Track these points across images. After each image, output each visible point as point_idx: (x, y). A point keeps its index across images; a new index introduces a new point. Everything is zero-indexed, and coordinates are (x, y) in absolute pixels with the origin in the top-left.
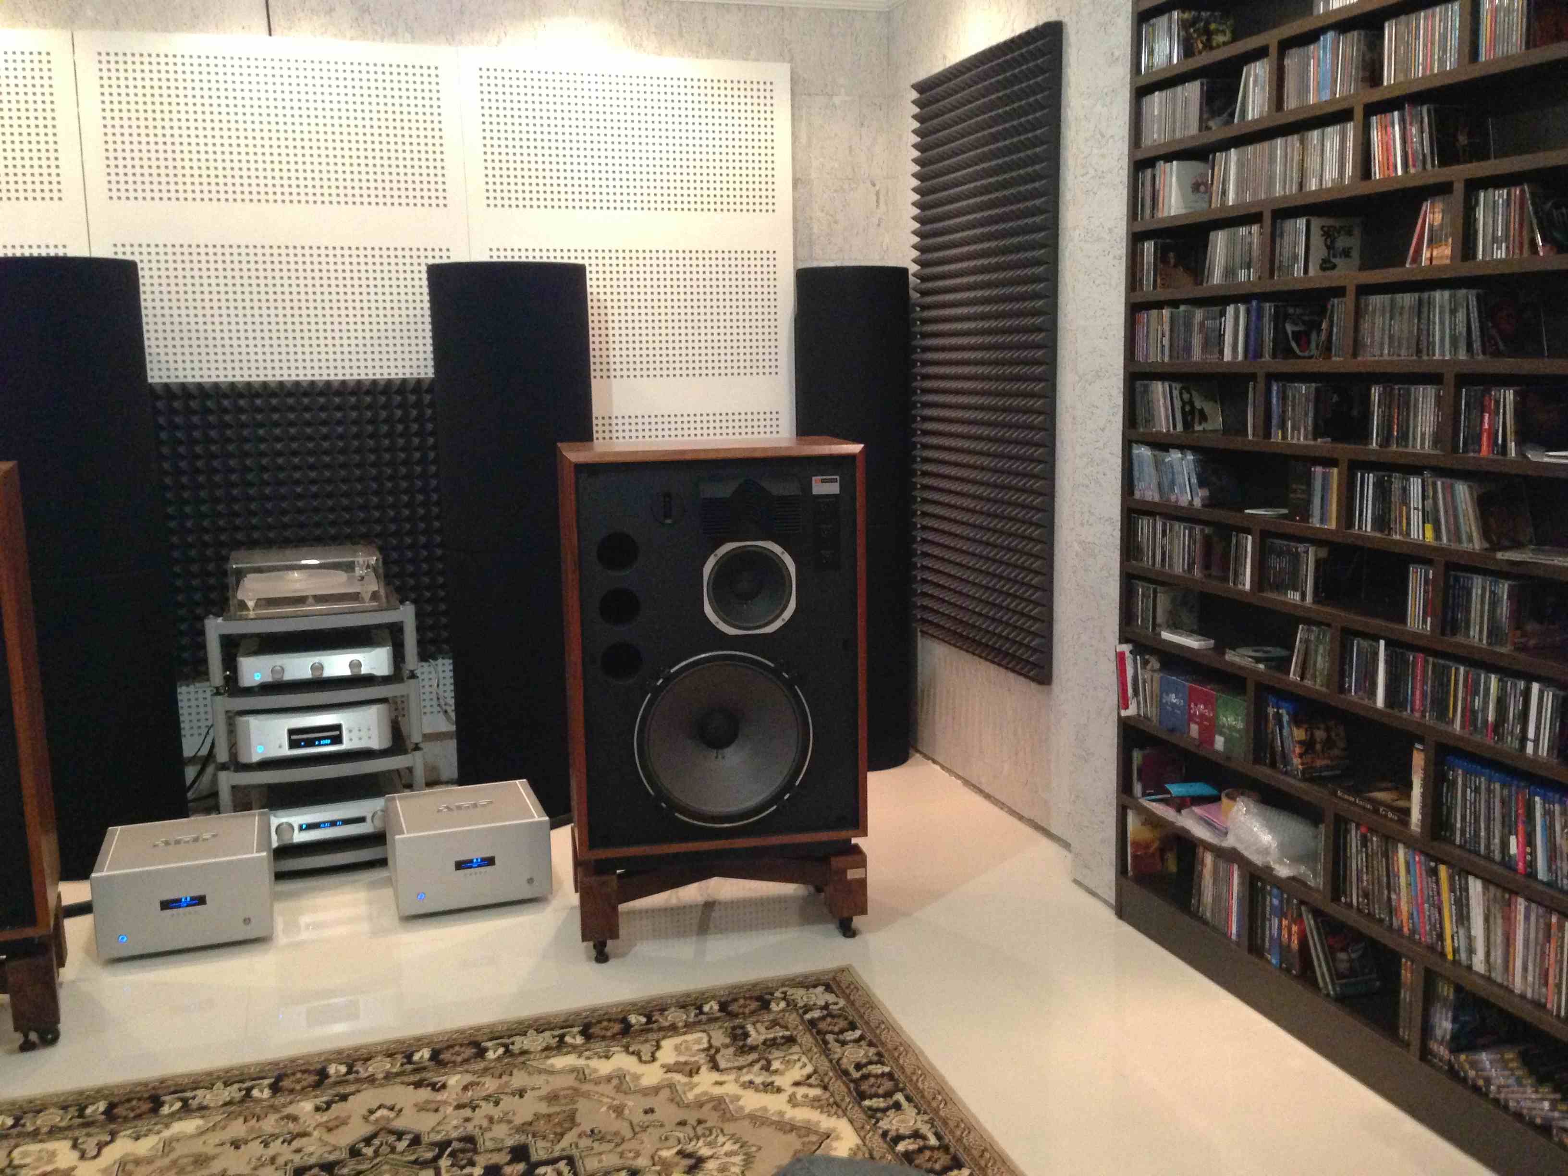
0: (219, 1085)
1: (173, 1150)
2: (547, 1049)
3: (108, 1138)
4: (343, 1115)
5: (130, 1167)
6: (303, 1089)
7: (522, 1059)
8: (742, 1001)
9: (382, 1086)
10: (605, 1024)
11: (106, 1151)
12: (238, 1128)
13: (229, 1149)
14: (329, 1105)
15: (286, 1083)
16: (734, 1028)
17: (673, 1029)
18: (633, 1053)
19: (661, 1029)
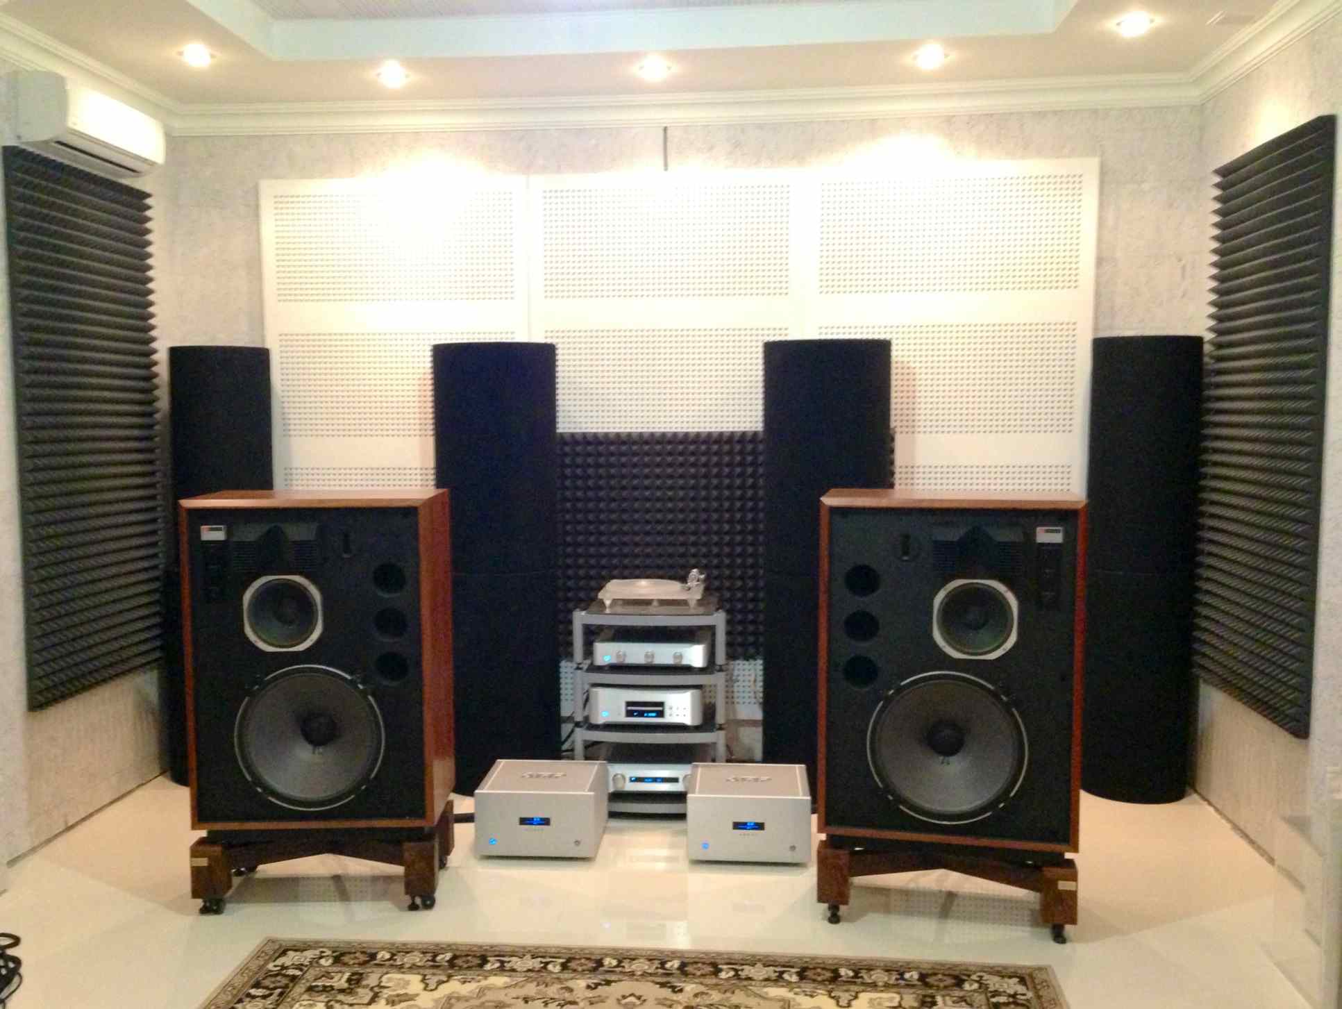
0: (528, 956)
1: (484, 995)
2: (767, 980)
3: (445, 979)
4: (604, 995)
5: (453, 1001)
6: (584, 970)
7: (745, 983)
8: (940, 976)
9: (637, 980)
10: (819, 970)
11: (442, 987)
12: (531, 989)
13: (521, 1002)
14: (597, 985)
15: (573, 965)
16: (925, 996)
17: (874, 986)
18: (833, 998)
19: (863, 984)
